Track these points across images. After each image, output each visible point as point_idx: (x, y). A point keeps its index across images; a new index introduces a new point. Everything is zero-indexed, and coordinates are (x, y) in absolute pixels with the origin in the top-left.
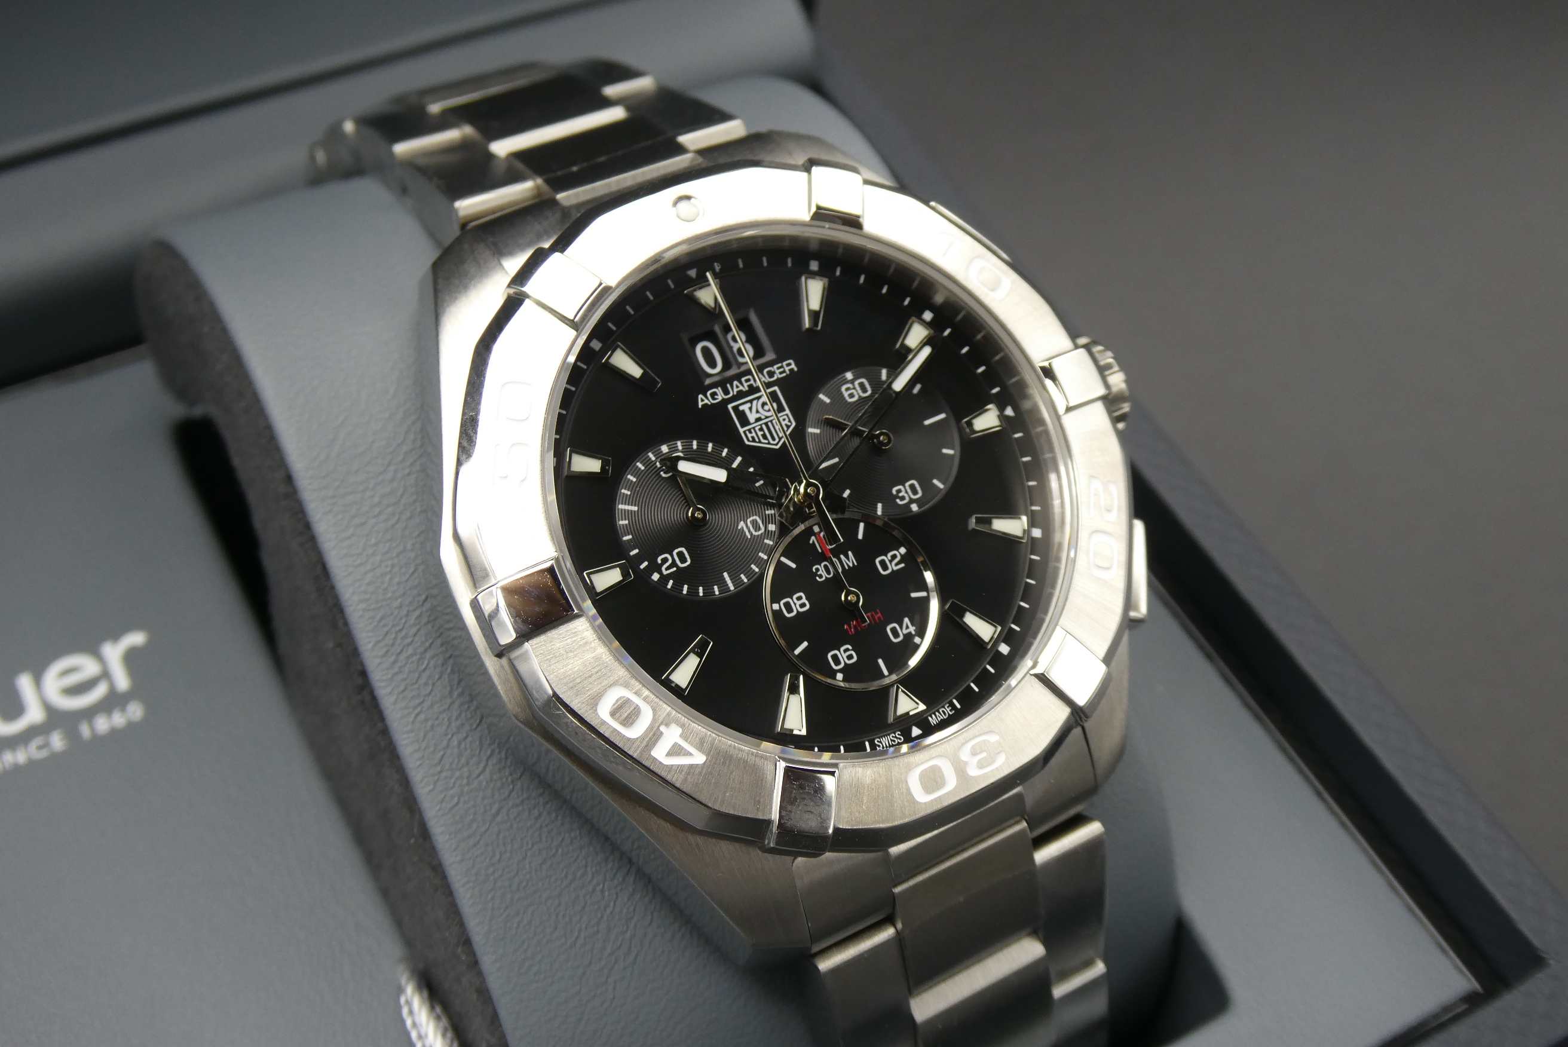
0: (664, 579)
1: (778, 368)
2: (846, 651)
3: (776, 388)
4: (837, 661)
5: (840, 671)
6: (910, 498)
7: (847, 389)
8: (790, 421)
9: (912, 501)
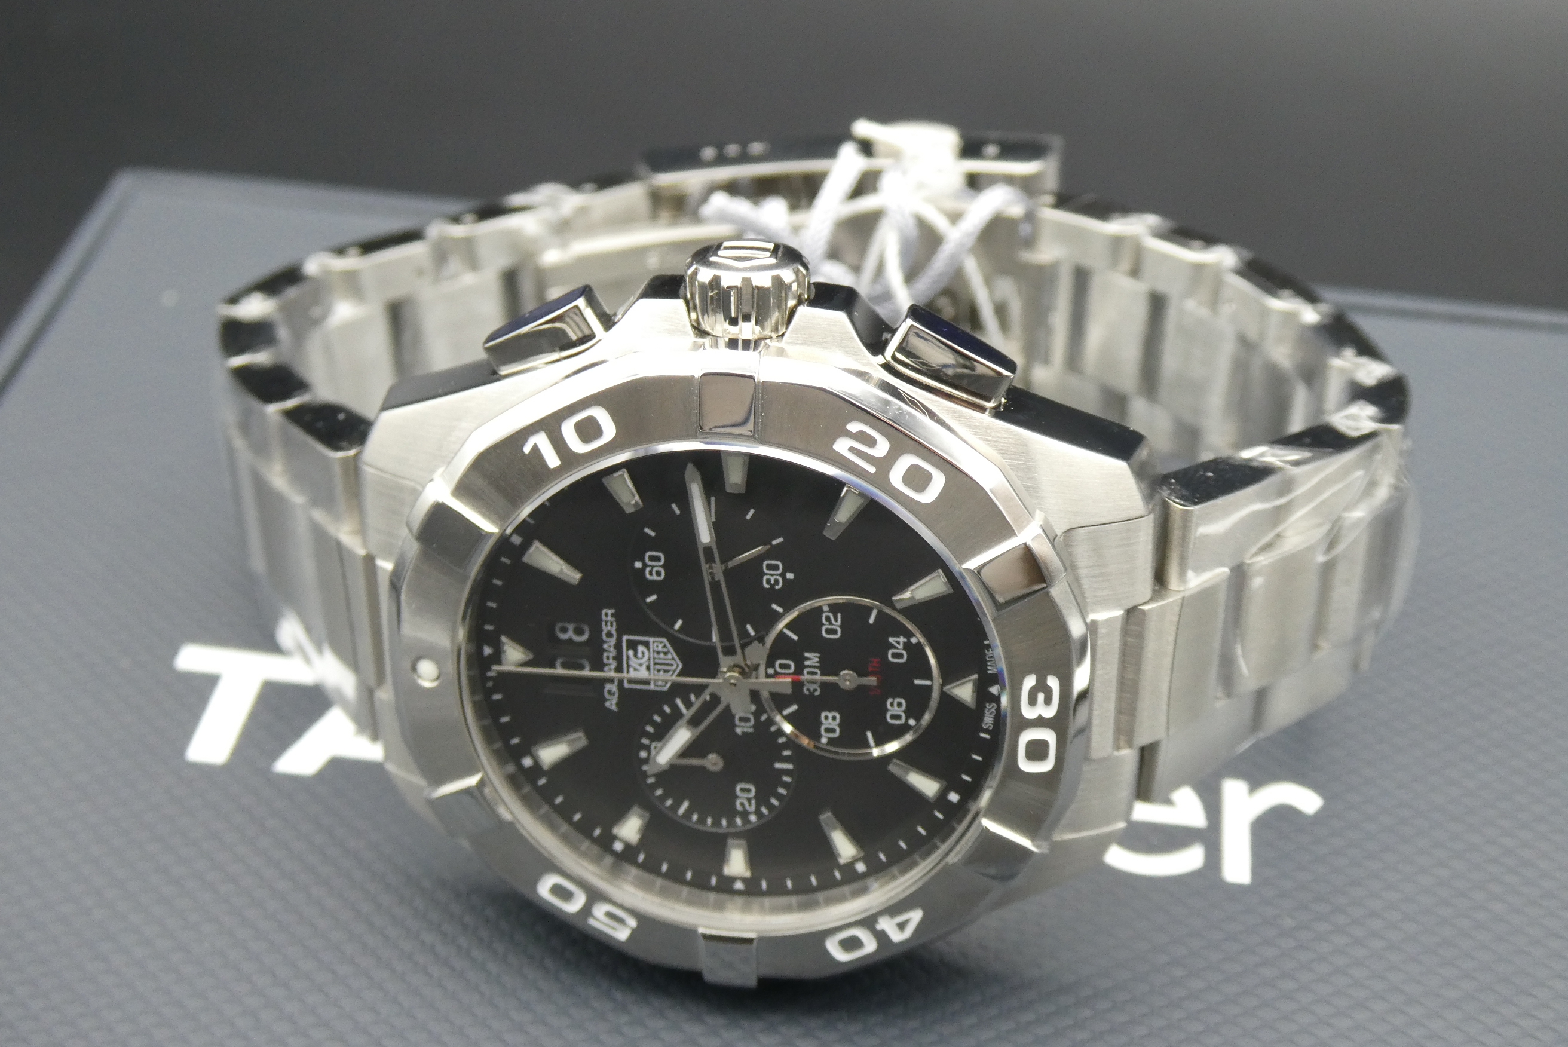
0: (758, 813)
1: (606, 625)
2: (892, 704)
3: (625, 638)
4: (898, 717)
5: (907, 718)
6: (780, 575)
7: (651, 573)
8: (661, 643)
9: (783, 575)
